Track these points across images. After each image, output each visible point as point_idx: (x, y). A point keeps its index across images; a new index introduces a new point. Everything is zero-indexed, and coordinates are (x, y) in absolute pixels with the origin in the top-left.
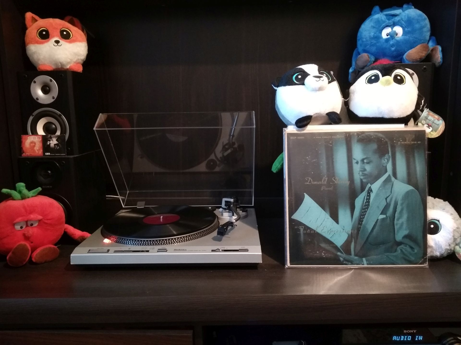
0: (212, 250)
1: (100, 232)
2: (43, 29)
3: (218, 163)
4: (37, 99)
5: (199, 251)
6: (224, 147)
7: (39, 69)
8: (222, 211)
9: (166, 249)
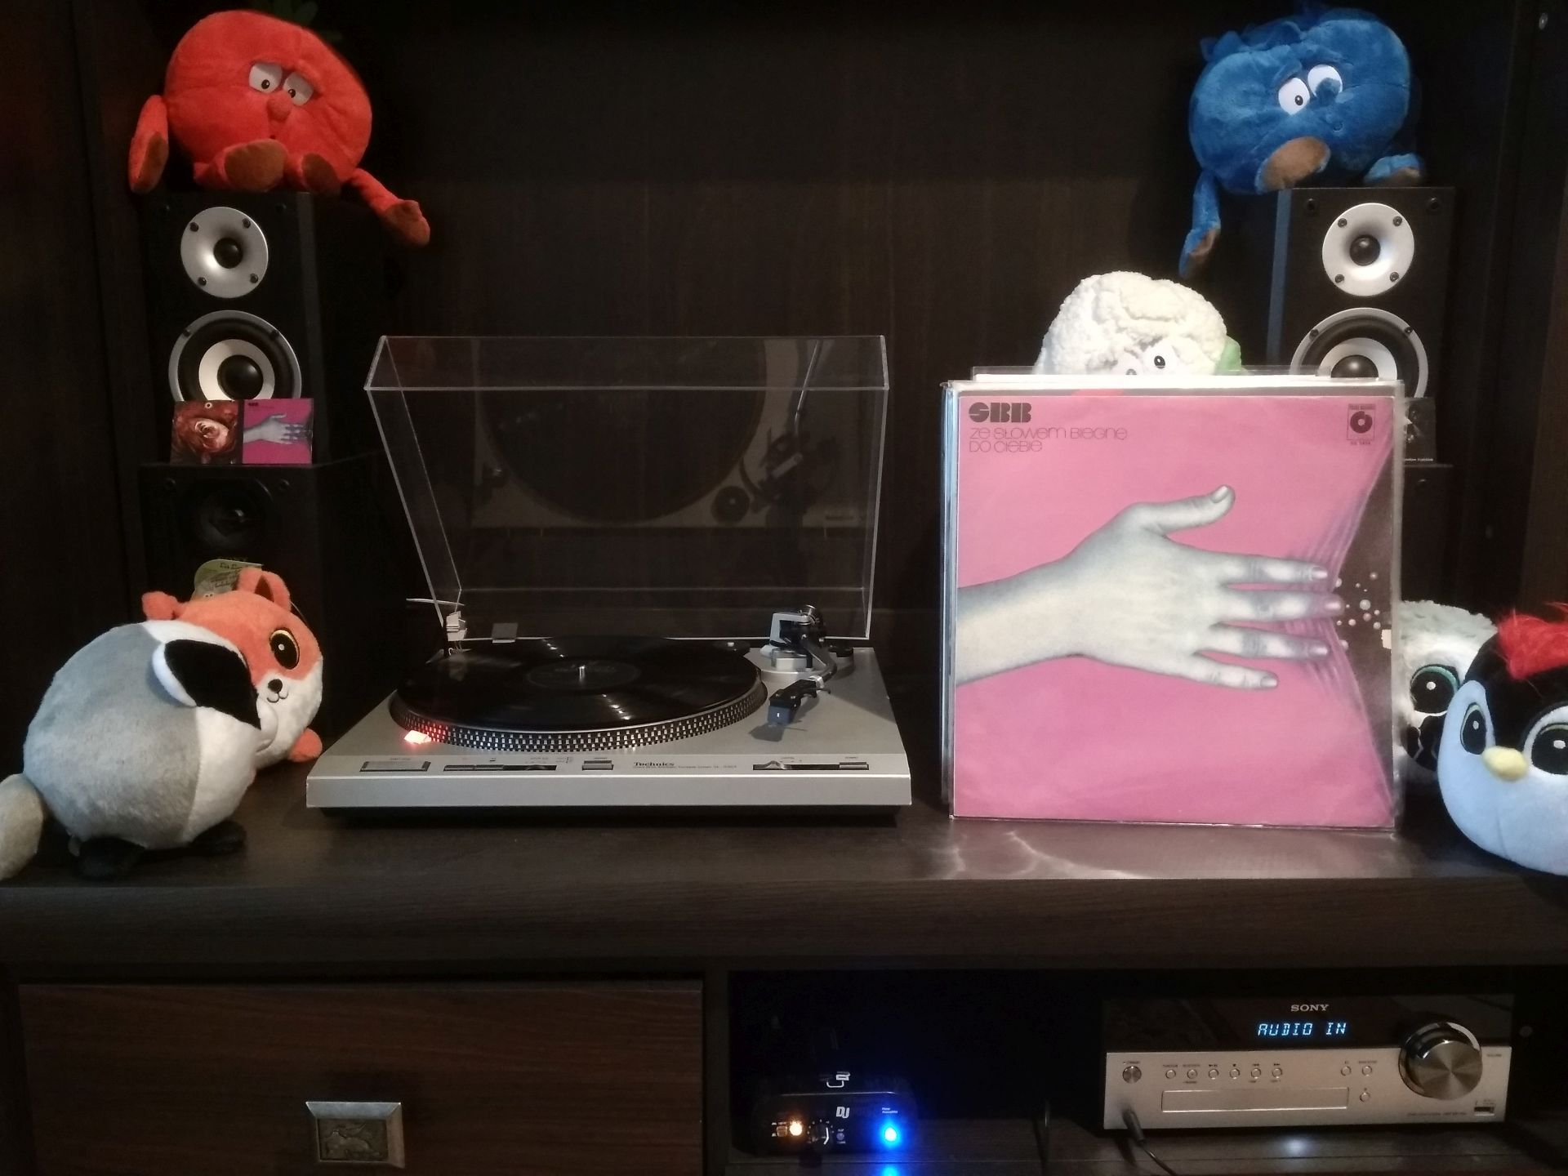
0: (754, 766)
1: (389, 712)
3: (752, 498)
4: (202, 282)
5: (716, 767)
6: (772, 447)
8: (772, 653)
9: (610, 762)
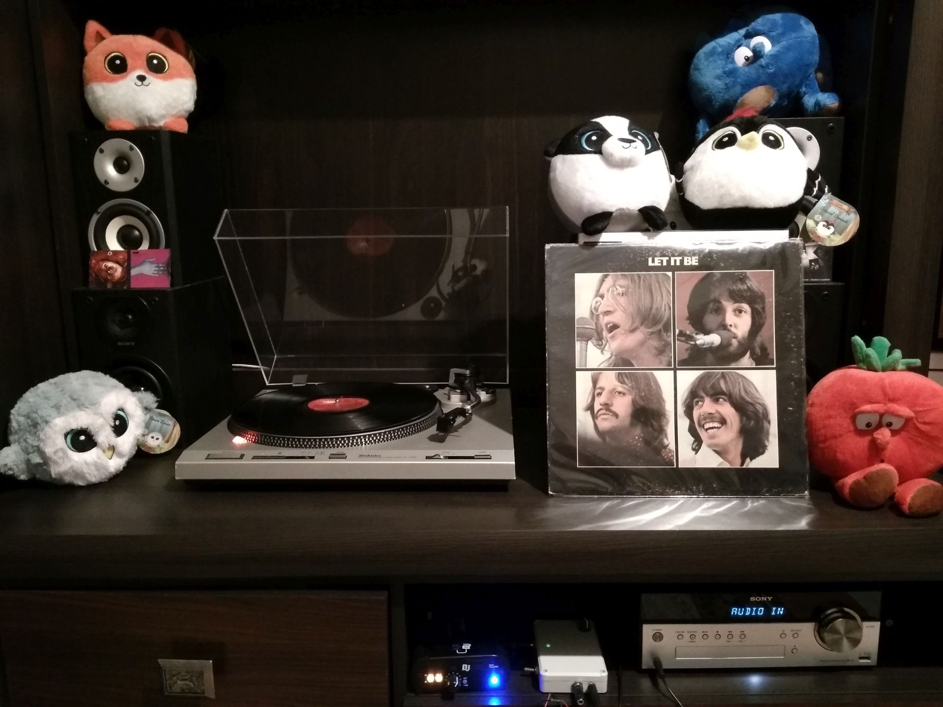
0: (426, 457)
1: (226, 426)
2: (116, 54)
3: (444, 303)
4: (106, 182)
5: (405, 457)
6: (455, 273)
7: (110, 127)
8: (449, 392)
9: (345, 454)
